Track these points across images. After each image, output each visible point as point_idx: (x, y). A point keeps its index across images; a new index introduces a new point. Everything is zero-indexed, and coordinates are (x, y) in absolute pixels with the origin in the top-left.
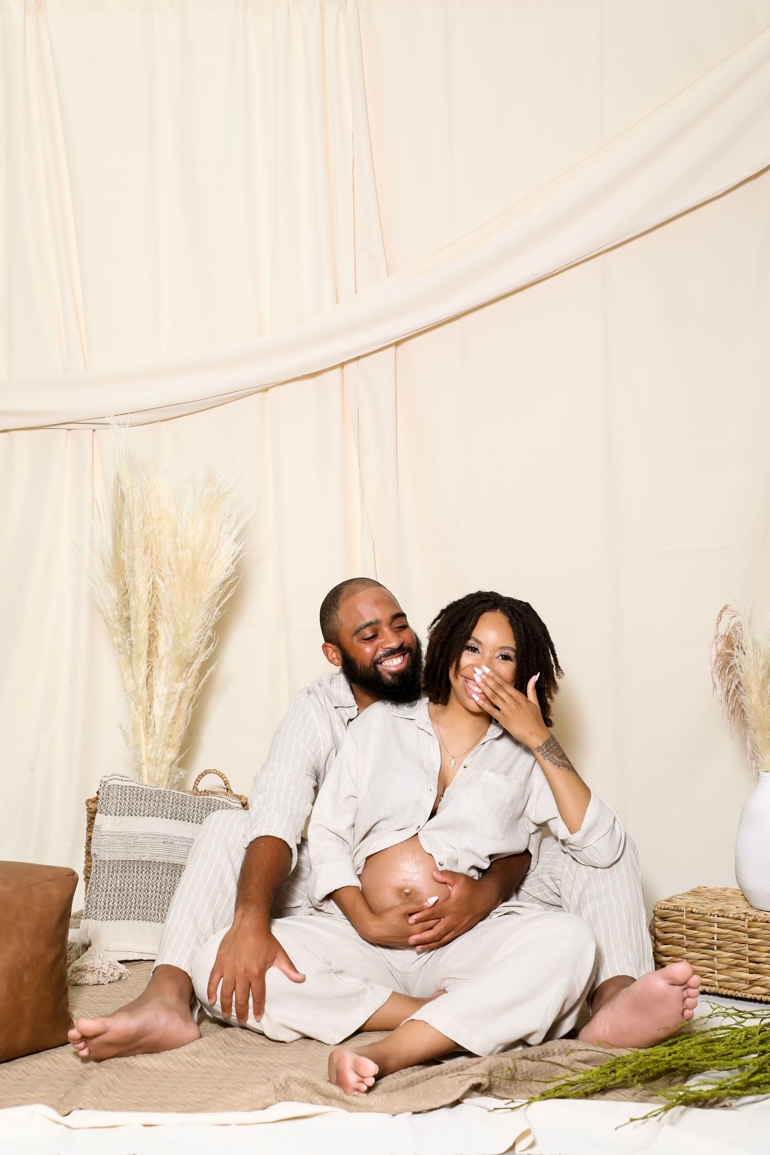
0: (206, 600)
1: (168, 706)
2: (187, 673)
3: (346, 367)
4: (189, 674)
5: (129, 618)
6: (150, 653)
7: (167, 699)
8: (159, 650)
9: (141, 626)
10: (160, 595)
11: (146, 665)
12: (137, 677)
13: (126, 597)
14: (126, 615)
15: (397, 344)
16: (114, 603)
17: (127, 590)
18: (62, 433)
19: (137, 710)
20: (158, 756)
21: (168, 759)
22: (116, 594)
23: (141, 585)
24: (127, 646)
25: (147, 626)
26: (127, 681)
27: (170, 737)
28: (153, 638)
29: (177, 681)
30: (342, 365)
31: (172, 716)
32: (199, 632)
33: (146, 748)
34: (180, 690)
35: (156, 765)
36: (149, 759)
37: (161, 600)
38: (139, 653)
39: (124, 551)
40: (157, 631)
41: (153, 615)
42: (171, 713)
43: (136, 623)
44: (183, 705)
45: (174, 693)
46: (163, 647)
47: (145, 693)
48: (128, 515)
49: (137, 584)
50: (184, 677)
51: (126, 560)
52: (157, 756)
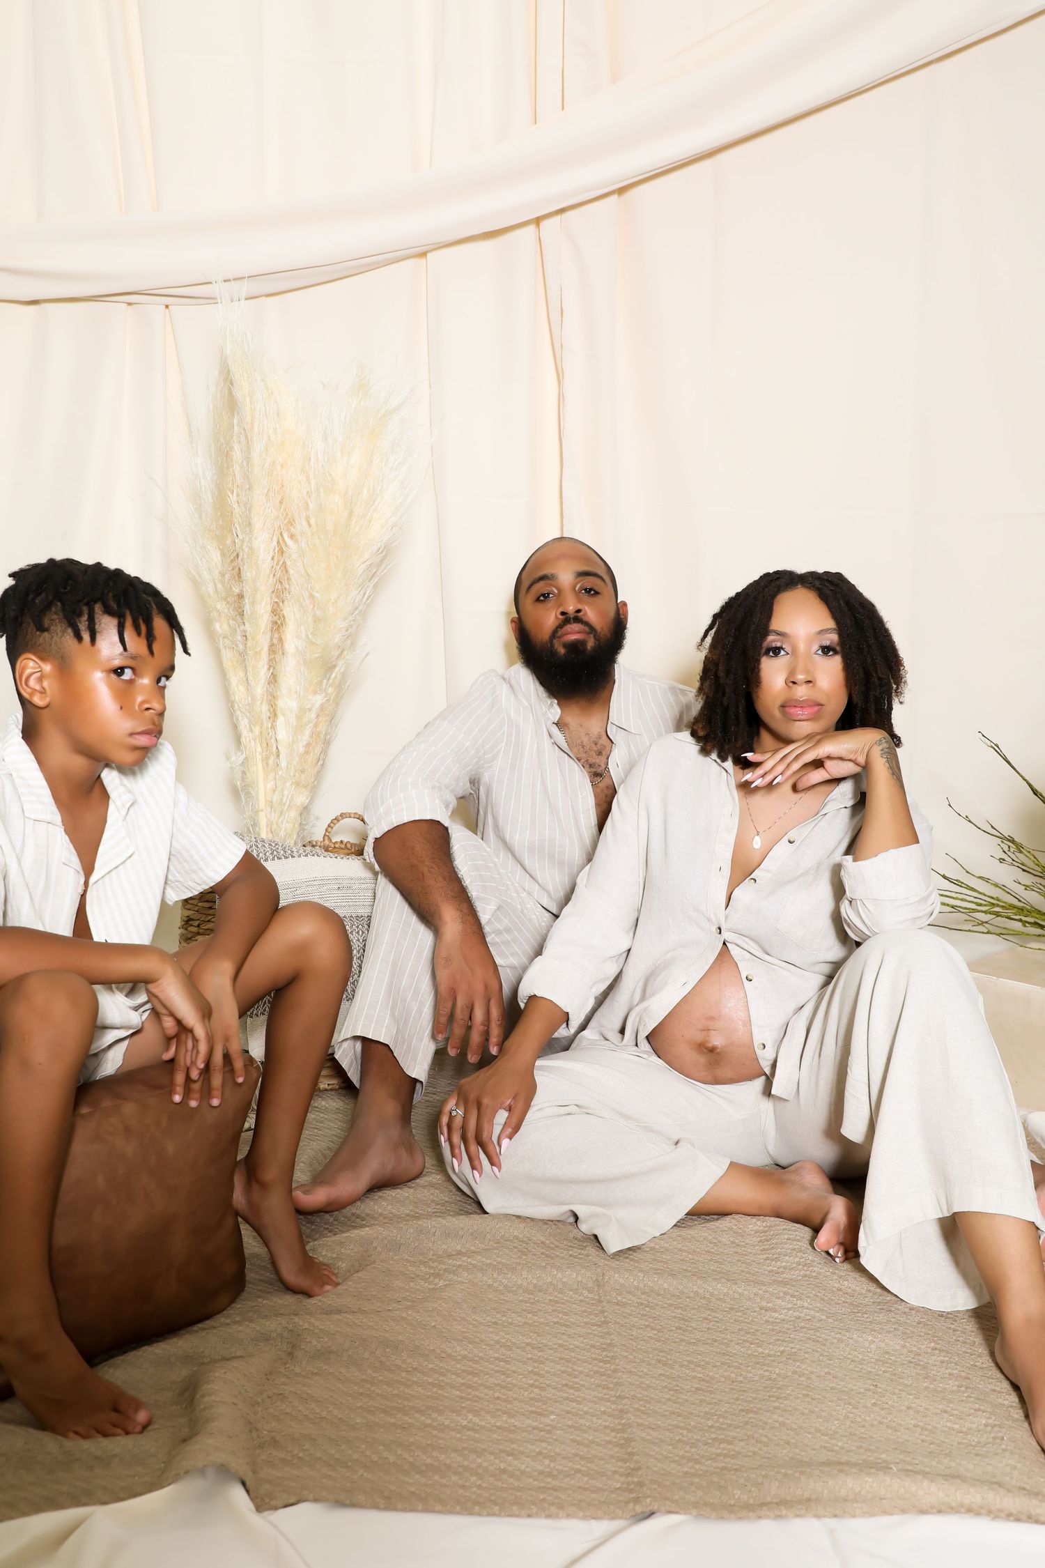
0: (361, 572)
1: (299, 728)
2: (328, 680)
3: (545, 224)
4: (331, 681)
5: (241, 596)
6: (272, 649)
7: (298, 718)
8: (286, 646)
9: (262, 610)
10: (288, 563)
11: (266, 667)
12: (252, 684)
13: (235, 563)
14: (236, 590)
15: (621, 191)
16: (217, 572)
17: (238, 555)
18: (117, 309)
19: (252, 731)
20: (284, 800)
21: (299, 803)
22: (219, 558)
23: (262, 544)
24: (239, 638)
25: (269, 609)
26: (236, 689)
27: (302, 772)
28: (278, 625)
29: (315, 693)
30: (537, 221)
31: (305, 743)
32: (347, 621)
33: (265, 786)
34: (317, 705)
35: (281, 813)
36: (270, 804)
37: (291, 571)
38: (258, 650)
39: (232, 492)
40: (284, 616)
41: (279, 594)
42: (305, 738)
43: (253, 603)
44: (320, 727)
45: (310, 710)
46: (292, 641)
47: (265, 708)
48: (243, 439)
49: (256, 544)
50: (324, 687)
51: (235, 506)
52: (281, 800)
